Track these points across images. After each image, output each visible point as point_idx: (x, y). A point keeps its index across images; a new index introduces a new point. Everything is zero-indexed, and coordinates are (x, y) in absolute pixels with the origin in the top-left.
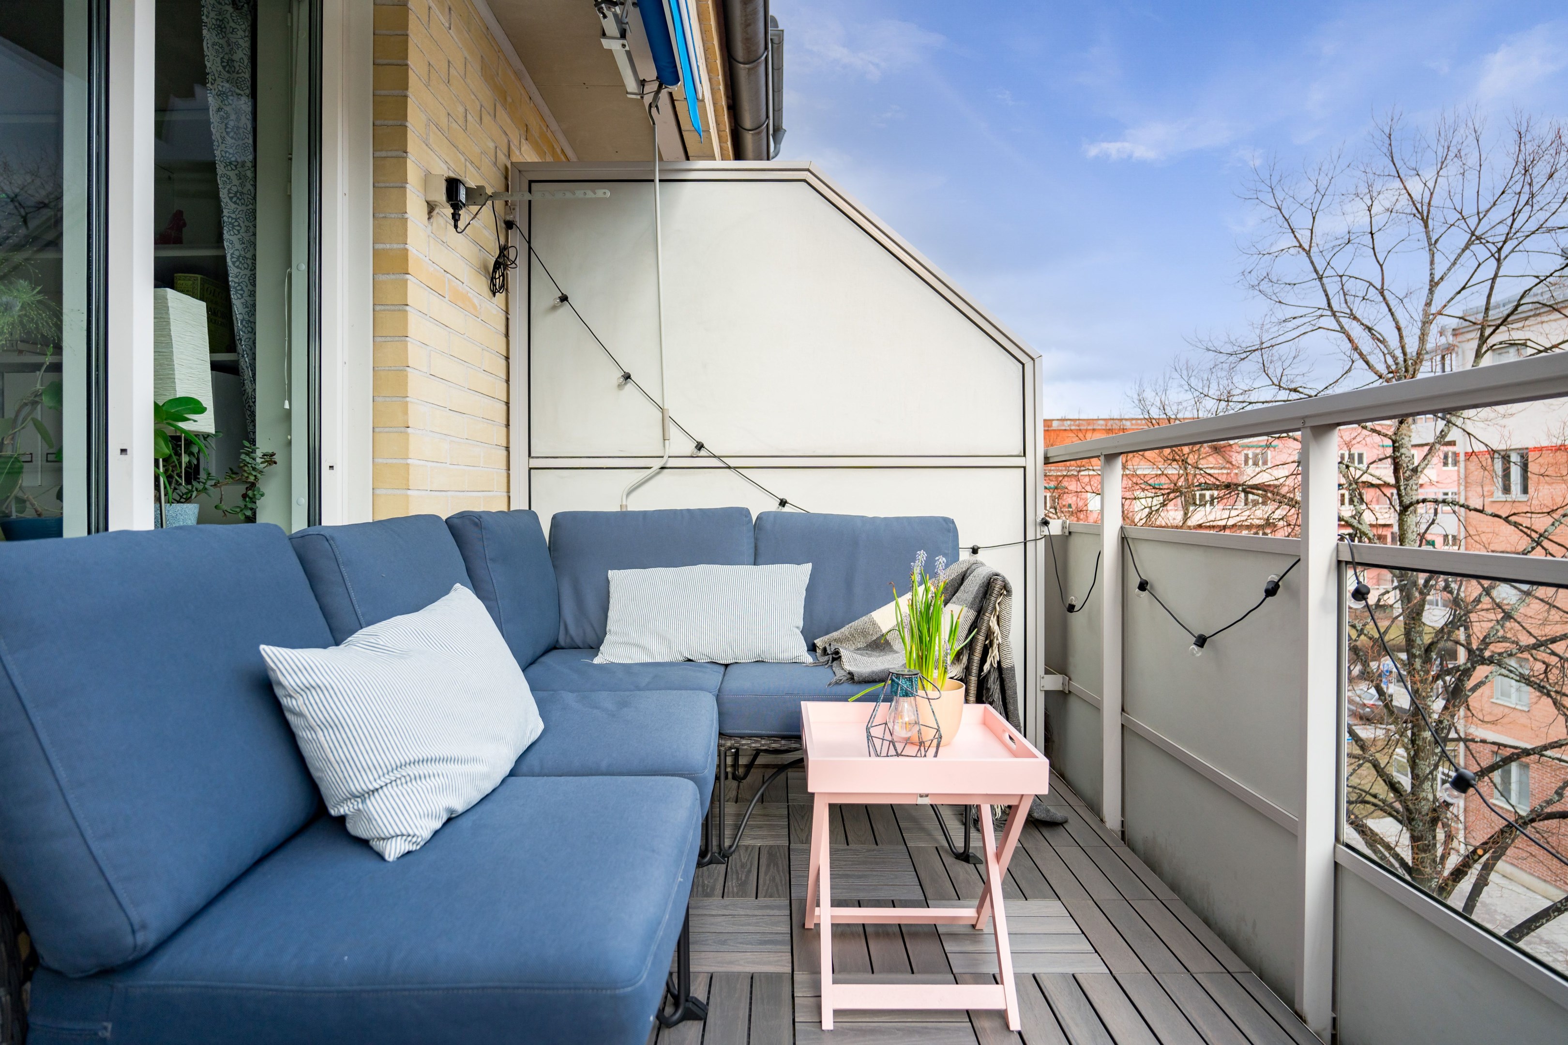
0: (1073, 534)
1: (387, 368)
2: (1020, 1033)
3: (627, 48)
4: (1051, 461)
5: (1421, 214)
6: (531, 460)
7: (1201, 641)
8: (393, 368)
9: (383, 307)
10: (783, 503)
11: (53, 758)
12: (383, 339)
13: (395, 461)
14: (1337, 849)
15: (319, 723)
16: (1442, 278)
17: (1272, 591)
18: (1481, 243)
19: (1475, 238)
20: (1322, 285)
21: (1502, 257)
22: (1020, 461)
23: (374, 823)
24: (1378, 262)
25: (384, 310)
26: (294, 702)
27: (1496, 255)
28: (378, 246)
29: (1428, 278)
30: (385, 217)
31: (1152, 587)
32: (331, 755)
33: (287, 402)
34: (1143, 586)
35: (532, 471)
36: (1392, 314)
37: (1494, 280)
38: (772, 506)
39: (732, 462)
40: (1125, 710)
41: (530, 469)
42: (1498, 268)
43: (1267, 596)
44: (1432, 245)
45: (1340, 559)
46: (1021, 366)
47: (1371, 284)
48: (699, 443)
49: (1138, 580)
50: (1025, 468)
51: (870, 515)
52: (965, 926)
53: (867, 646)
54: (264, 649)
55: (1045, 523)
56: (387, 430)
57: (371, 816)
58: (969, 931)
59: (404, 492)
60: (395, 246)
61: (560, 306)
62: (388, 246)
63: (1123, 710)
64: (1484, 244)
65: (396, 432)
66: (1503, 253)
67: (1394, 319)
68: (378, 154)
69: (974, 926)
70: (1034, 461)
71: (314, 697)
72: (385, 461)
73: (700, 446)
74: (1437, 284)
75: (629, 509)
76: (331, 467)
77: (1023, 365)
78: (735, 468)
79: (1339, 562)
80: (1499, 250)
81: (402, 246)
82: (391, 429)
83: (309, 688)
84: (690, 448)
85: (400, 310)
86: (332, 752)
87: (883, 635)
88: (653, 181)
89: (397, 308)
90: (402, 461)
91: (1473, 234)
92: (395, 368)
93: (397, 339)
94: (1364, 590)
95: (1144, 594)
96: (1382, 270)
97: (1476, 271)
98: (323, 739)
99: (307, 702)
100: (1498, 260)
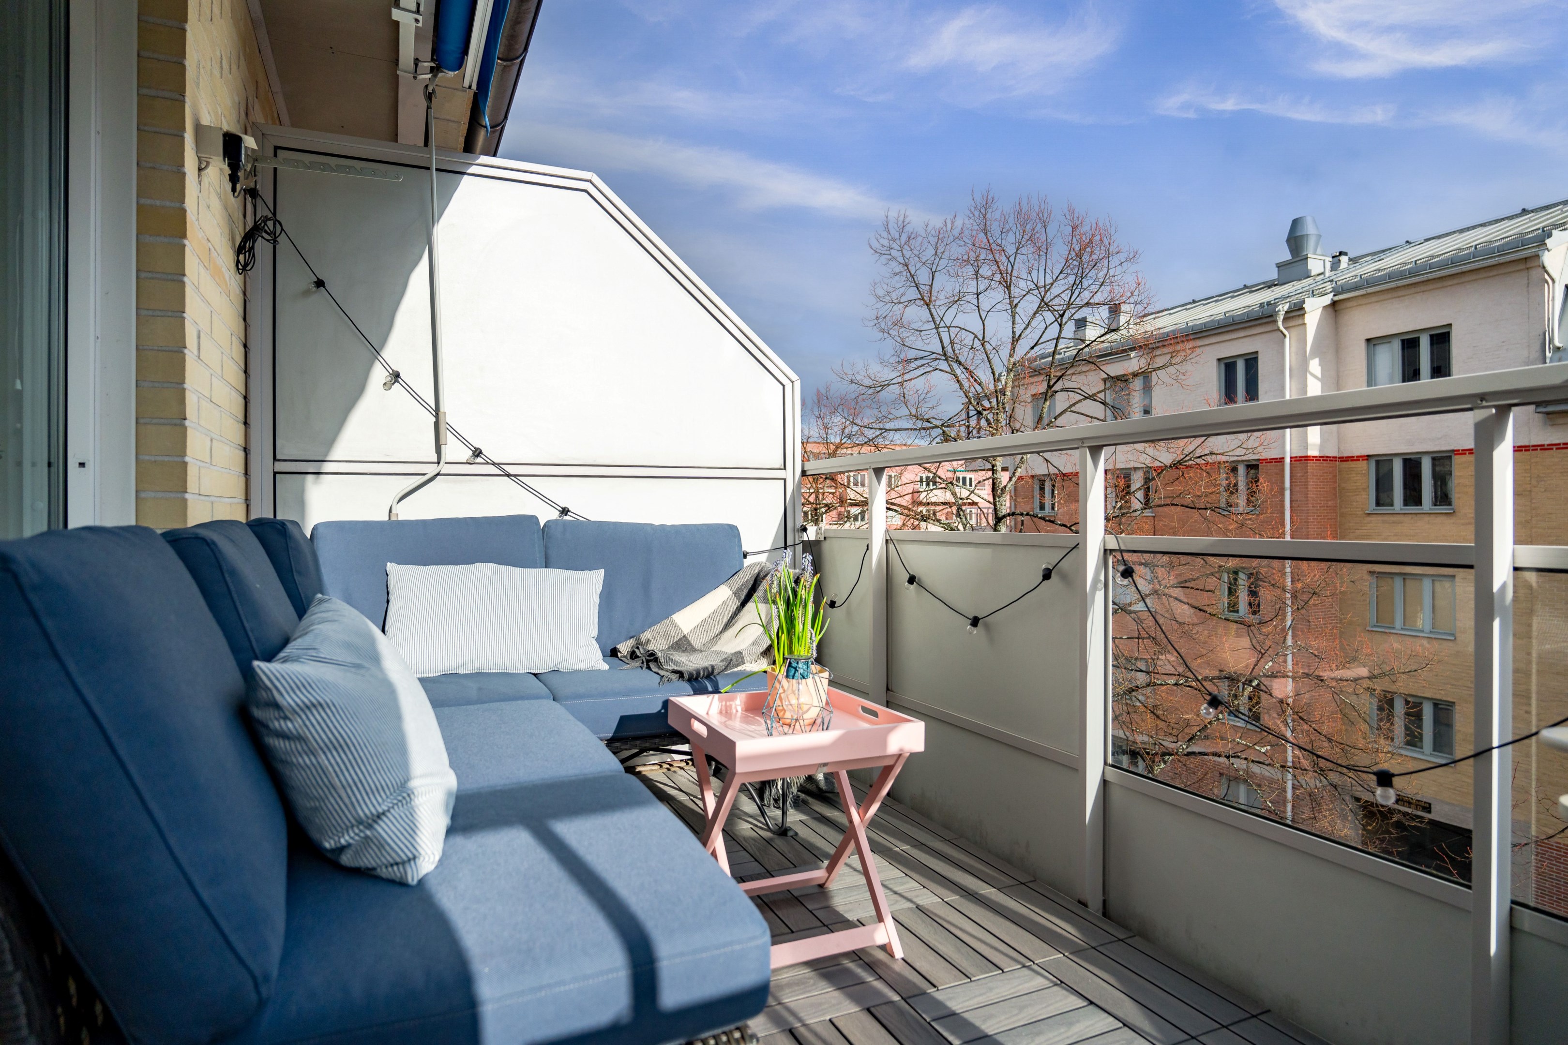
0: (827, 539)
1: (156, 348)
2: (903, 959)
3: (420, 25)
4: (808, 474)
5: (1006, 282)
6: (277, 463)
7: (975, 622)
8: (164, 348)
9: (150, 275)
10: (565, 511)
11: (148, 797)
12: (151, 313)
13: (166, 459)
14: (1106, 770)
15: (322, 745)
16: (1020, 335)
17: (1047, 575)
18: (1049, 310)
19: (1044, 305)
20: (939, 334)
21: (1064, 322)
22: (781, 474)
23: (387, 848)
24: (981, 318)
25: (152, 278)
26: (290, 725)
27: (1059, 320)
28: (143, 201)
29: (1011, 335)
30: (154, 168)
31: (919, 580)
32: (336, 779)
33: (18, 382)
34: (912, 580)
35: (278, 476)
36: (990, 362)
37: (1058, 339)
38: (554, 515)
39: (511, 470)
40: (890, 688)
41: (275, 474)
42: (1060, 331)
43: (1043, 580)
44: (1014, 307)
45: (1106, 548)
46: (782, 387)
47: (976, 336)
48: (476, 449)
49: (908, 576)
50: (785, 480)
51: (657, 522)
52: (813, 886)
53: (669, 648)
54: (258, 666)
55: (804, 529)
56: (155, 421)
57: (382, 842)
58: (817, 890)
59: (179, 495)
60: (168, 204)
61: (315, 292)
62: (158, 203)
63: (888, 689)
64: (1051, 312)
65: (169, 424)
66: (1064, 321)
67: (991, 366)
68: (144, 91)
69: (821, 886)
70: (792, 474)
71: (315, 717)
72: (153, 458)
73: (477, 453)
74: (1017, 340)
75: (400, 518)
76: (82, 465)
77: (784, 386)
78: (515, 476)
79: (1105, 550)
80: (1062, 316)
81: (178, 205)
82: (162, 421)
83: (309, 707)
84: (467, 454)
85: (173, 280)
86: (337, 776)
87: (685, 636)
88: (428, 168)
89: (170, 277)
90: (176, 459)
91: (1042, 300)
92: (167, 349)
93: (170, 314)
94: (1130, 570)
95: (912, 587)
96: (983, 324)
97: (1044, 332)
98: (326, 762)
99: (307, 723)
100: (1060, 325)
